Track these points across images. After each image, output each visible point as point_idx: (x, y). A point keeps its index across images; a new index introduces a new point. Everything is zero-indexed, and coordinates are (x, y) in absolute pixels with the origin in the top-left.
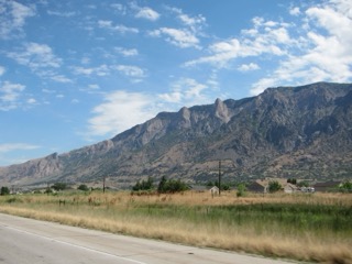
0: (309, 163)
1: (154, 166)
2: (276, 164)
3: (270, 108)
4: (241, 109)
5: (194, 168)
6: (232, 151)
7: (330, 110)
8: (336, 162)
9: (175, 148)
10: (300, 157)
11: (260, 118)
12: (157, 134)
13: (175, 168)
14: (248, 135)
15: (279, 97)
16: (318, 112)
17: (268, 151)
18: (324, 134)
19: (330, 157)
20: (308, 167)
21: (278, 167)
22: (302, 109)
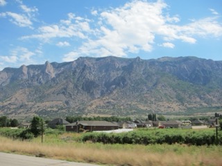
0: (112, 105)
1: (5, 104)
2: (92, 104)
3: (84, 69)
4: (62, 69)
5: (36, 106)
6: (62, 95)
7: (120, 73)
8: (127, 104)
9: (20, 91)
10: (106, 101)
11: (77, 75)
12: (3, 82)
13: (21, 106)
14: (71, 86)
15: (87, 63)
16: (112, 74)
17: (84, 97)
18: (118, 87)
19: (123, 101)
20: (112, 107)
21: (94, 106)
22: (101, 72)
